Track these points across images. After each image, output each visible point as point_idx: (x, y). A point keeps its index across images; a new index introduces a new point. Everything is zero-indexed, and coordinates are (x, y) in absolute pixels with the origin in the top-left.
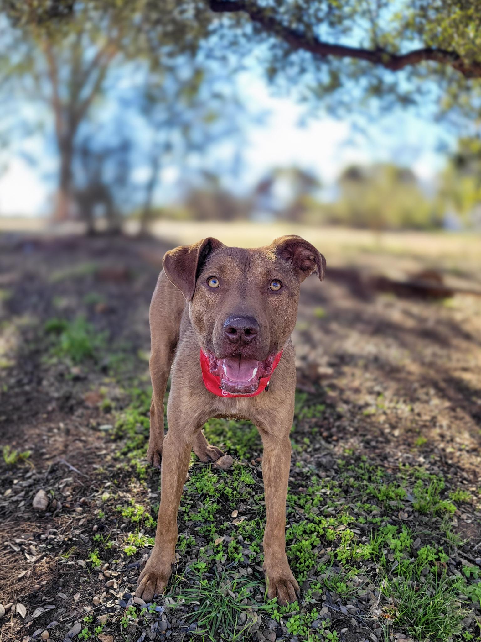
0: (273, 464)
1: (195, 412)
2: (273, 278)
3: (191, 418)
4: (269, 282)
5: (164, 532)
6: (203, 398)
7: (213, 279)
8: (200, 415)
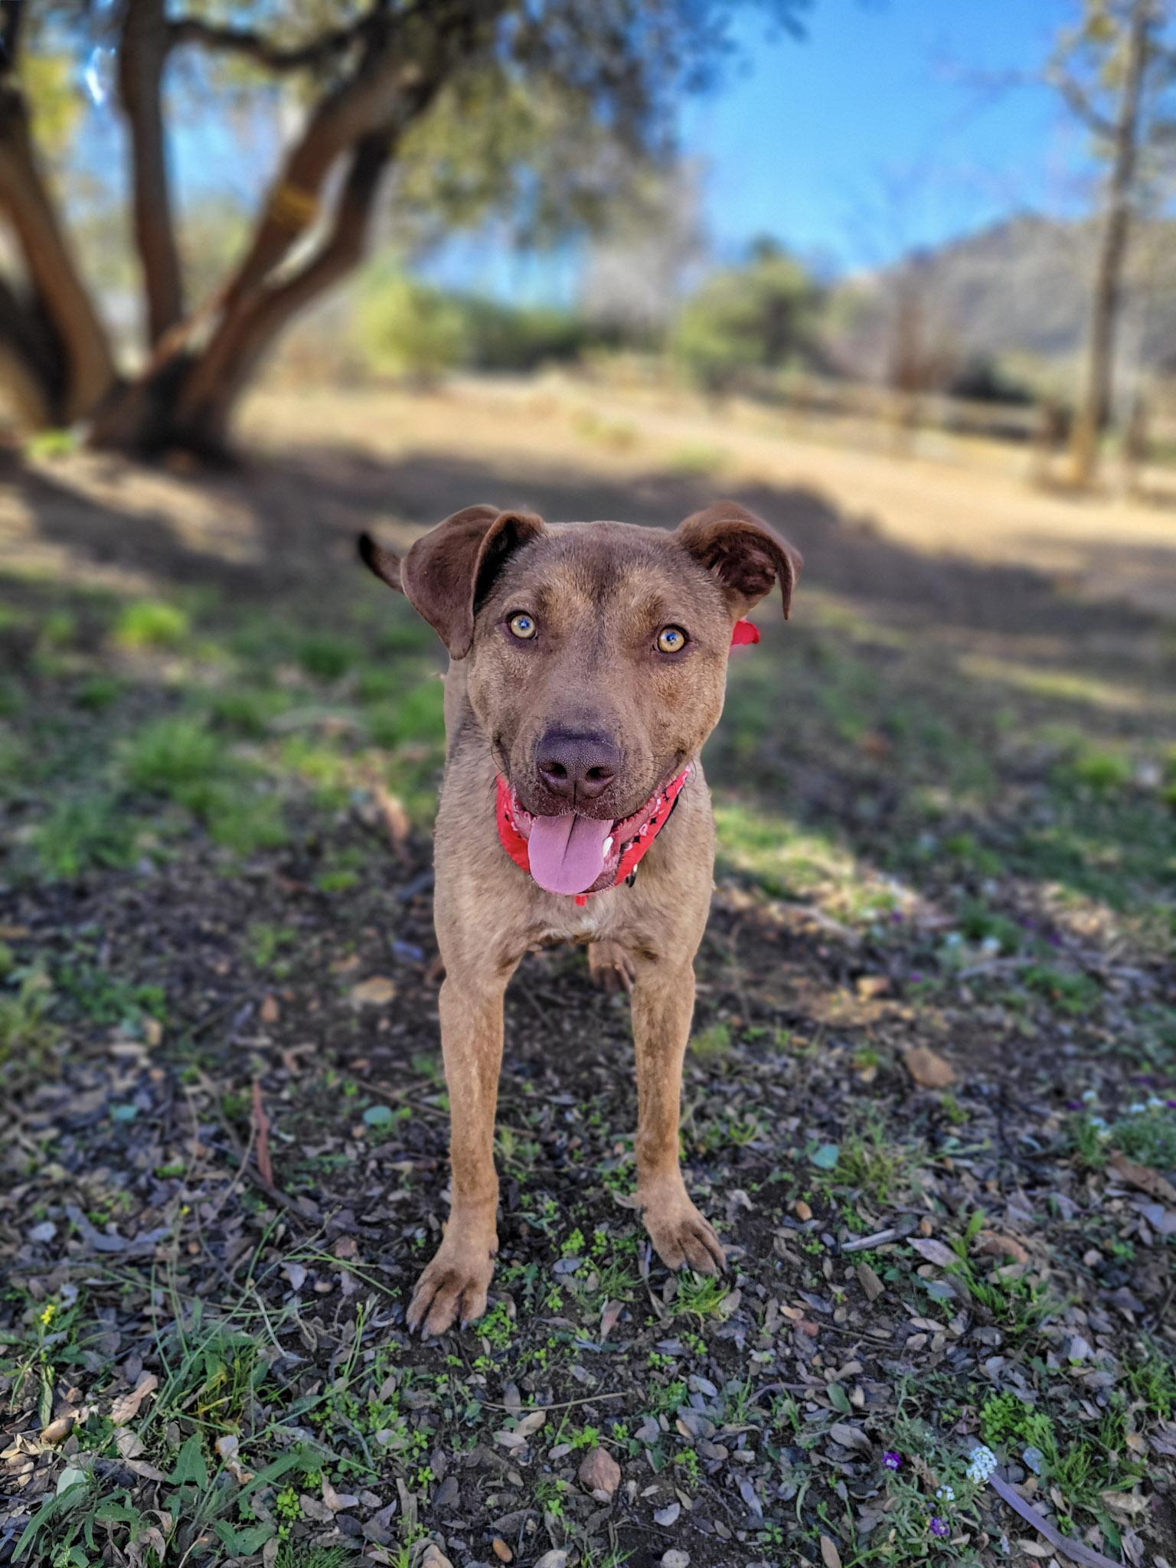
0: (659, 1017)
1: (493, 929)
2: (667, 621)
3: (486, 943)
4: (656, 631)
5: (466, 1186)
6: (507, 899)
7: (520, 618)
8: (505, 936)
